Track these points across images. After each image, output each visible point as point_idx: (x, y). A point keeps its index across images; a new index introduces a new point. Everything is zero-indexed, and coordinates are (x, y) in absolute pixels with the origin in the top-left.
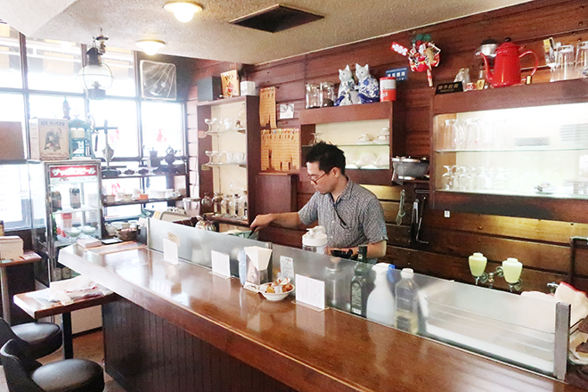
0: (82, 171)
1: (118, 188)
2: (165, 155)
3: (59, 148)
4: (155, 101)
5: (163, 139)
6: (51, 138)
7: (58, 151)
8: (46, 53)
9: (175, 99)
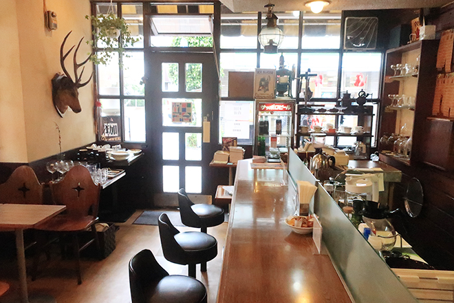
0: (280, 107)
1: (317, 122)
2: (357, 97)
3: (268, 90)
4: (355, 51)
5: (360, 84)
6: (263, 83)
7: (267, 92)
8: (285, 21)
9: (374, 49)
